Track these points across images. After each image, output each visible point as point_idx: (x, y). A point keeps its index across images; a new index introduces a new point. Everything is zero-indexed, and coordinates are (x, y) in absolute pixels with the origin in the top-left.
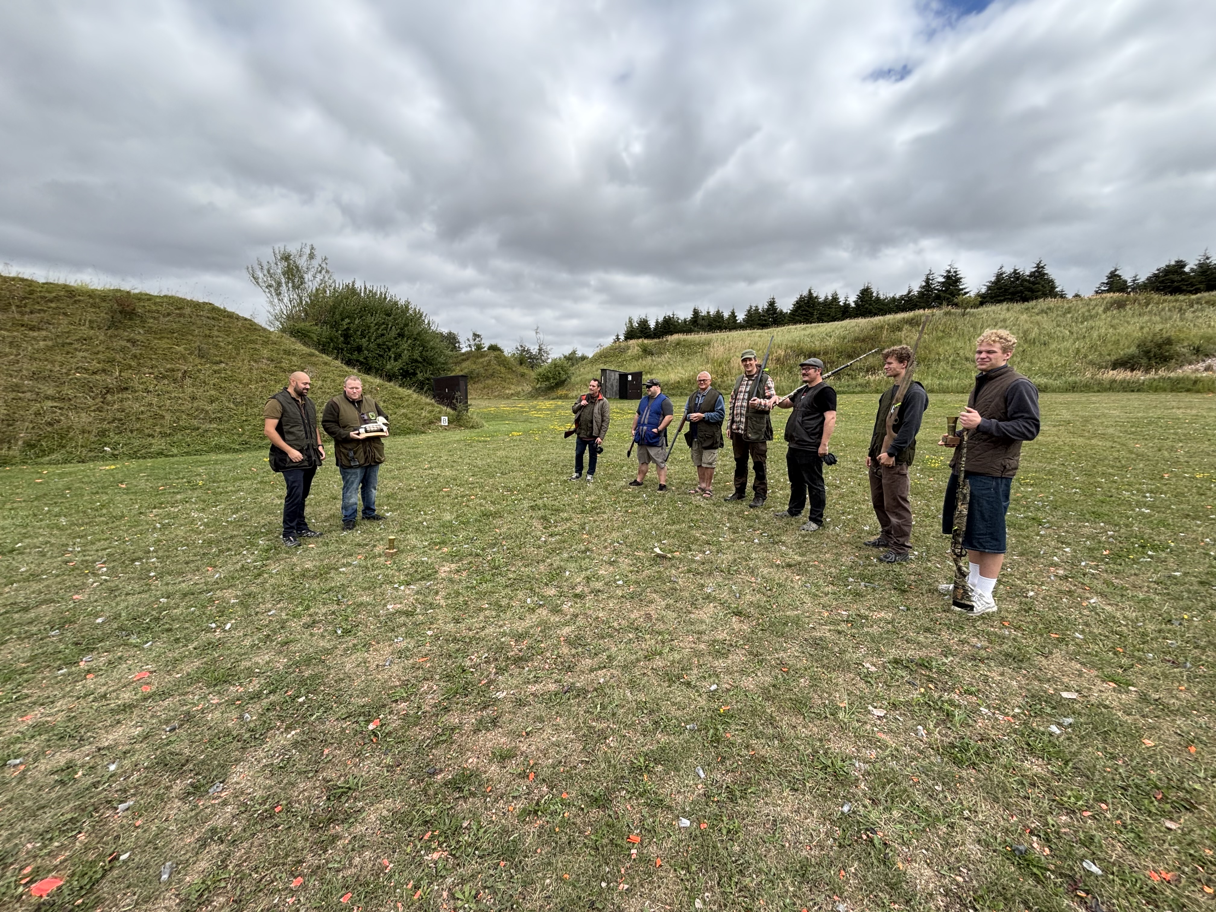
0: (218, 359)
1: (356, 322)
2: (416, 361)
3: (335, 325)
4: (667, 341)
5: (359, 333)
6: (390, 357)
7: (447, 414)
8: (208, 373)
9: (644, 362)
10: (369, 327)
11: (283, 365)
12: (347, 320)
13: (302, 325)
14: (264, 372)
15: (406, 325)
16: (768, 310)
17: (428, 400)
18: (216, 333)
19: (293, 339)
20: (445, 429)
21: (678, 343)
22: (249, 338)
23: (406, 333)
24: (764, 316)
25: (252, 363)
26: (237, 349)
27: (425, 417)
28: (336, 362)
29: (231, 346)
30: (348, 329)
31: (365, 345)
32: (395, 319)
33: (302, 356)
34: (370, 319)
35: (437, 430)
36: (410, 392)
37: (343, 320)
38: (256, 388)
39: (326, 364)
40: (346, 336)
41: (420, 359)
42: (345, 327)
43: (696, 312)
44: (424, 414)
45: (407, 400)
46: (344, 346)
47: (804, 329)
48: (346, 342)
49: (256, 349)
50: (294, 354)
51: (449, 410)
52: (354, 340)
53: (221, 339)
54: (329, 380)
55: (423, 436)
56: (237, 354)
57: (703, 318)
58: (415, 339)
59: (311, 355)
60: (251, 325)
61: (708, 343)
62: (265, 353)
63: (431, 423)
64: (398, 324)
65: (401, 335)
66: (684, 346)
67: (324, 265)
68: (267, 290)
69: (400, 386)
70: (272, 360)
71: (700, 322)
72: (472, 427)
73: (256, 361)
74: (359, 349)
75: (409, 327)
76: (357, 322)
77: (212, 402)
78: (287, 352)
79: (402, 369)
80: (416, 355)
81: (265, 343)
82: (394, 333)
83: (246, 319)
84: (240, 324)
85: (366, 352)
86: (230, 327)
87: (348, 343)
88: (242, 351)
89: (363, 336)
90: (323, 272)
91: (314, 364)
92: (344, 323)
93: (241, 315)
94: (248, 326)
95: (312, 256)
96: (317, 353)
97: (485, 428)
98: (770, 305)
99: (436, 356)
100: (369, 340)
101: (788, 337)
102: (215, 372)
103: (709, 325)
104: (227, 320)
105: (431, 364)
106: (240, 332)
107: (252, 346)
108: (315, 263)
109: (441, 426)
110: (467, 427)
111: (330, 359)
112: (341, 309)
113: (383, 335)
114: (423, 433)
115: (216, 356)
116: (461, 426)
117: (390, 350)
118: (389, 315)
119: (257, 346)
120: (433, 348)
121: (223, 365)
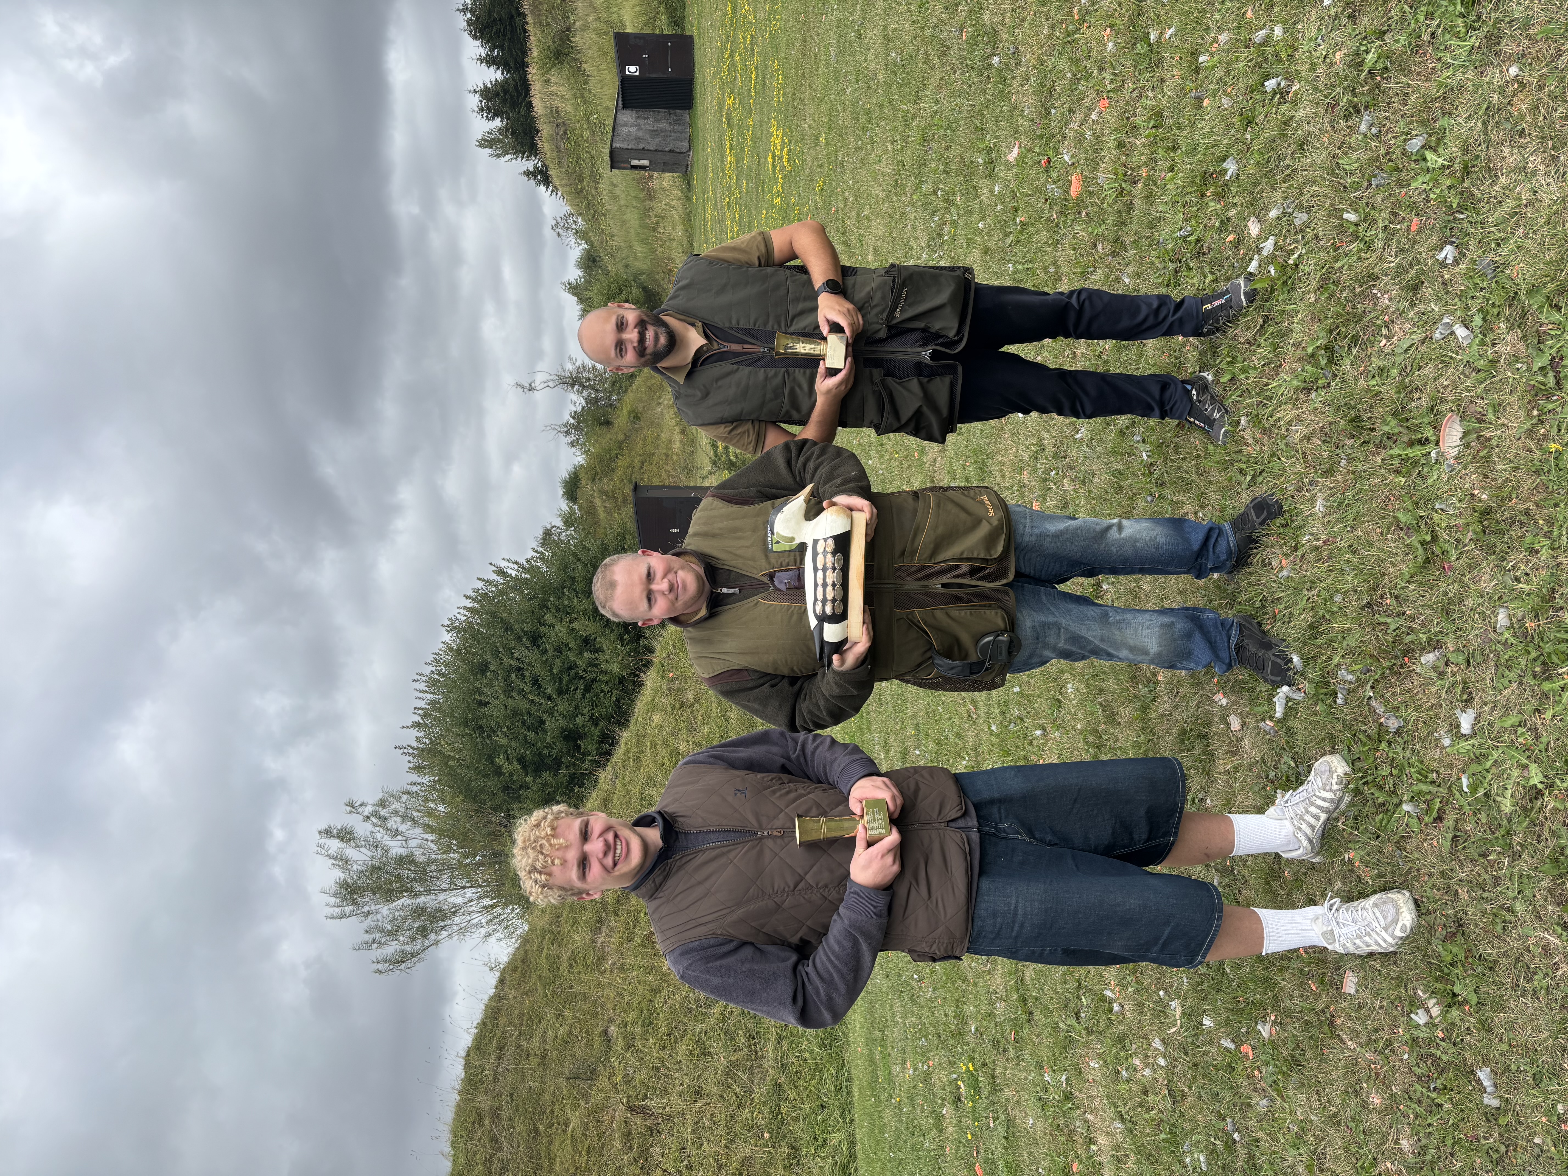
0: (597, 1040)
9: (590, 44)
14: (630, 940)
15: (508, 628)
23: (527, 626)
25: (607, 966)
26: (571, 999)
29: (567, 1013)
31: (562, 723)
32: (495, 652)
40: (537, 765)
48: (554, 766)
52: (550, 747)
64: (506, 646)
65: (534, 638)
67: (367, 811)
70: (600, 921)
73: (602, 959)
75: (513, 621)
76: (503, 740)
81: (557, 939)
82: (529, 655)
83: (502, 981)
84: (511, 993)
85: (578, 721)
86: (521, 1014)
87: (556, 759)
88: (578, 988)
89: (538, 726)
94: (516, 977)
95: (345, 836)
100: (550, 712)
106: (531, 992)
107: (564, 966)
108: (361, 828)
113: (535, 680)
117: (572, 665)
118: (484, 666)
119: (566, 956)
121: (613, 1030)
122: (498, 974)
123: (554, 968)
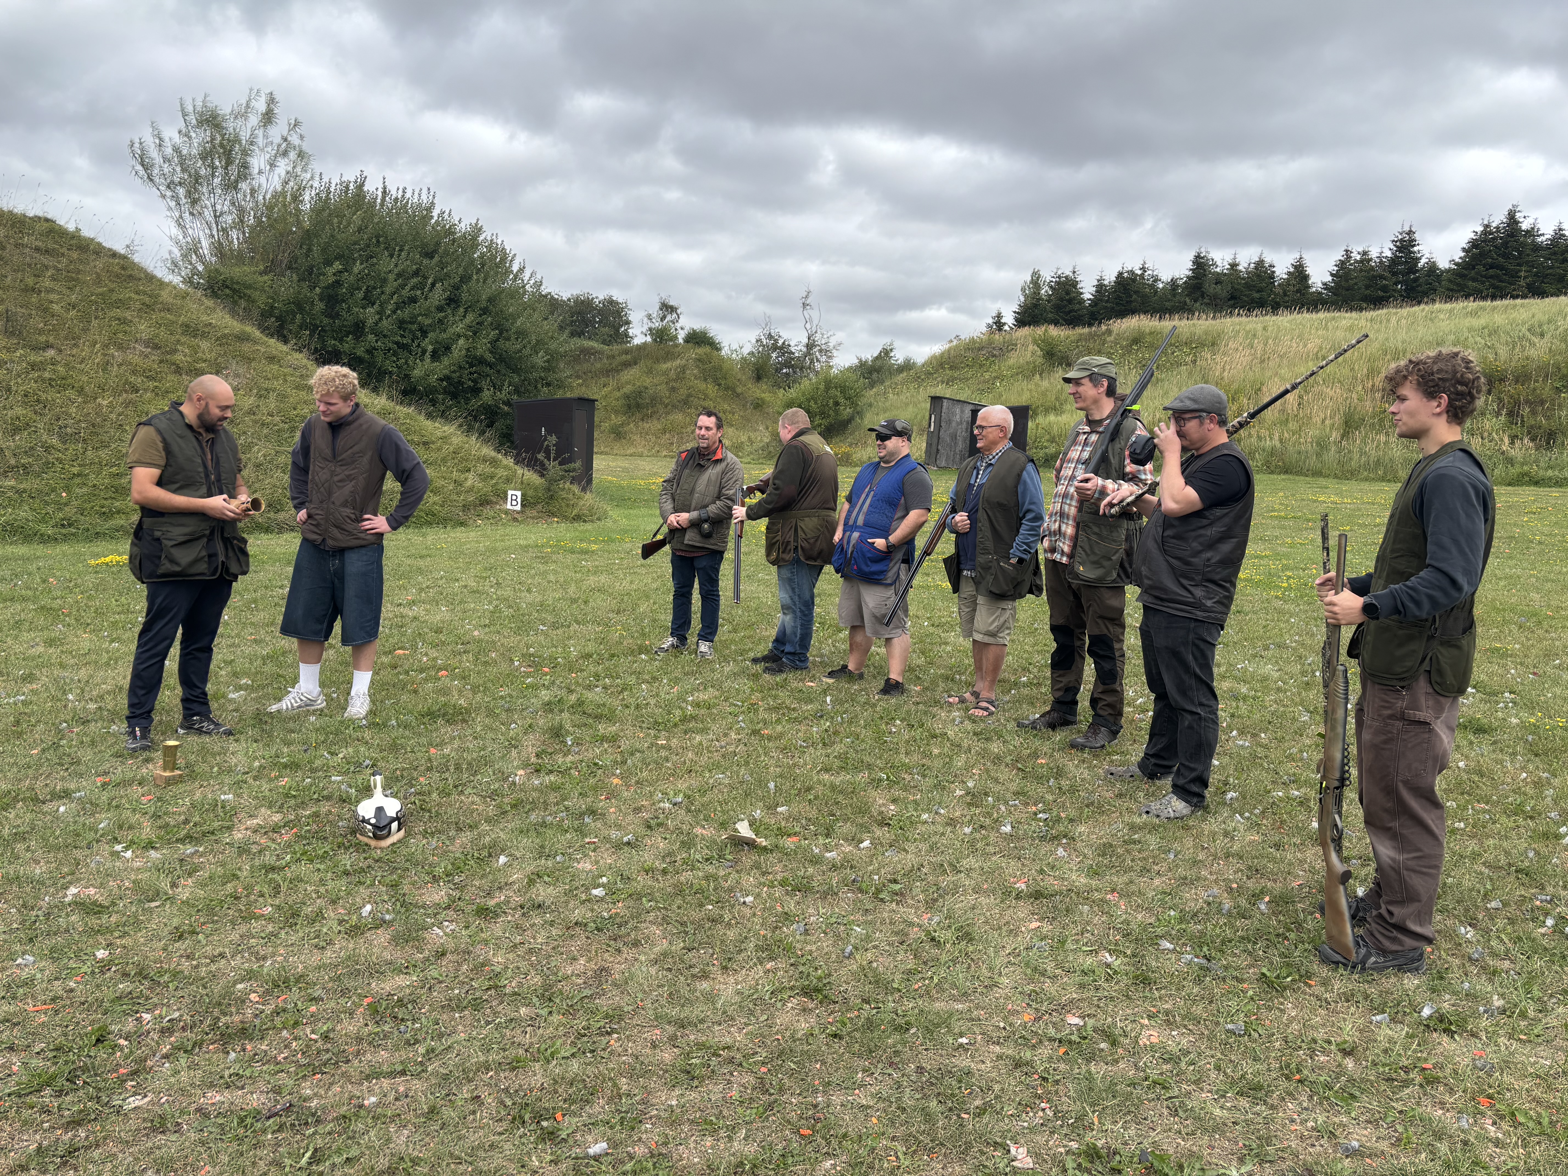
0: (43, 339)
1: (356, 270)
2: (482, 361)
3: (309, 275)
4: (1109, 332)
5: (360, 295)
6: (424, 352)
7: (524, 486)
8: (17, 368)
9: (1045, 384)
10: (384, 281)
11: (178, 357)
12: (337, 266)
13: (237, 272)
14: (134, 372)
15: (465, 279)
16: (1394, 261)
17: (488, 451)
18: (48, 283)
19: (209, 303)
20: (514, 518)
21: (1137, 340)
22: (114, 297)
23: (465, 296)
24: (1382, 277)
25: (112, 350)
26: (86, 318)
27: (471, 490)
28: (297, 355)
29: (73, 313)
30: (338, 283)
31: (370, 322)
32: (442, 265)
33: (222, 340)
34: (386, 264)
35: (495, 520)
36: (449, 429)
37: (328, 263)
38: (111, 405)
39: (272, 359)
40: (332, 298)
41: (489, 357)
42: (331, 280)
43: (1200, 264)
44: (469, 483)
45: (439, 449)
46: (326, 321)
47: (1474, 314)
48: (331, 313)
49: (123, 321)
50: (204, 336)
51: (531, 476)
52: (349, 310)
53: (53, 297)
54: (272, 396)
55: (459, 534)
56: (85, 330)
57: (1219, 279)
58: (485, 311)
59: (243, 338)
60: (123, 268)
61: (1212, 343)
62: (143, 329)
63: (484, 502)
64: (447, 275)
65: (453, 301)
66: (1152, 346)
67: (294, 139)
68: (169, 193)
69: (430, 416)
70: (156, 347)
71: (1210, 288)
72: (578, 518)
73: (120, 347)
74: (358, 329)
75: (472, 283)
76: (357, 268)
77: (16, 430)
78: (191, 330)
79: (447, 378)
80: (482, 348)
81: (147, 308)
82: (438, 295)
83: (114, 255)
84: (100, 264)
85: (371, 337)
86: (79, 272)
87: (338, 315)
88: (95, 323)
89: (369, 300)
90: (293, 155)
91: (248, 360)
92: (330, 271)
93: (107, 244)
94: (116, 269)
95: (268, 118)
96: (257, 333)
97: (609, 523)
98: (1400, 249)
99: (527, 351)
100: (380, 313)
101: (1423, 332)
102: (33, 366)
103: (1233, 297)
104: (75, 255)
105: (516, 370)
106: (98, 281)
107: (117, 313)
108: (276, 132)
109: (507, 512)
110: (566, 518)
111: (285, 348)
112: (324, 239)
113: (413, 300)
114: (462, 524)
115: (41, 332)
116: (554, 515)
117: (424, 333)
118: (430, 255)
119: (128, 315)
120: (521, 334)
121: (51, 353)
122: (123, 252)
123: (121, 304)
